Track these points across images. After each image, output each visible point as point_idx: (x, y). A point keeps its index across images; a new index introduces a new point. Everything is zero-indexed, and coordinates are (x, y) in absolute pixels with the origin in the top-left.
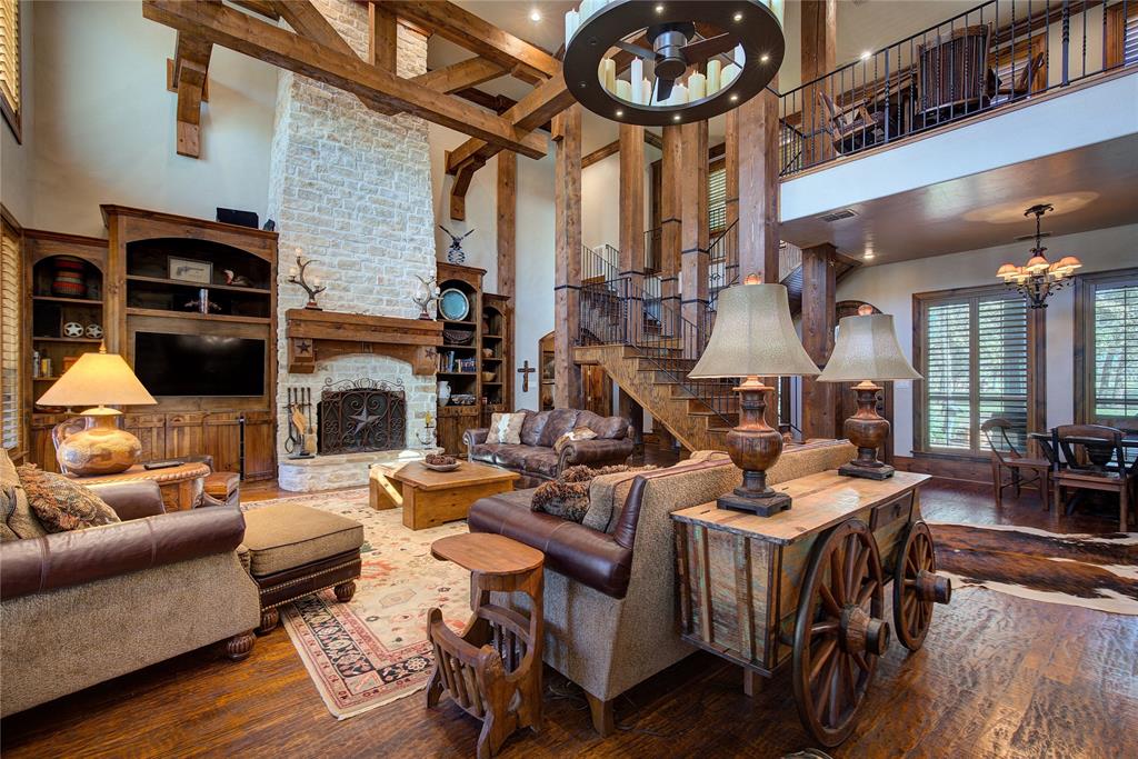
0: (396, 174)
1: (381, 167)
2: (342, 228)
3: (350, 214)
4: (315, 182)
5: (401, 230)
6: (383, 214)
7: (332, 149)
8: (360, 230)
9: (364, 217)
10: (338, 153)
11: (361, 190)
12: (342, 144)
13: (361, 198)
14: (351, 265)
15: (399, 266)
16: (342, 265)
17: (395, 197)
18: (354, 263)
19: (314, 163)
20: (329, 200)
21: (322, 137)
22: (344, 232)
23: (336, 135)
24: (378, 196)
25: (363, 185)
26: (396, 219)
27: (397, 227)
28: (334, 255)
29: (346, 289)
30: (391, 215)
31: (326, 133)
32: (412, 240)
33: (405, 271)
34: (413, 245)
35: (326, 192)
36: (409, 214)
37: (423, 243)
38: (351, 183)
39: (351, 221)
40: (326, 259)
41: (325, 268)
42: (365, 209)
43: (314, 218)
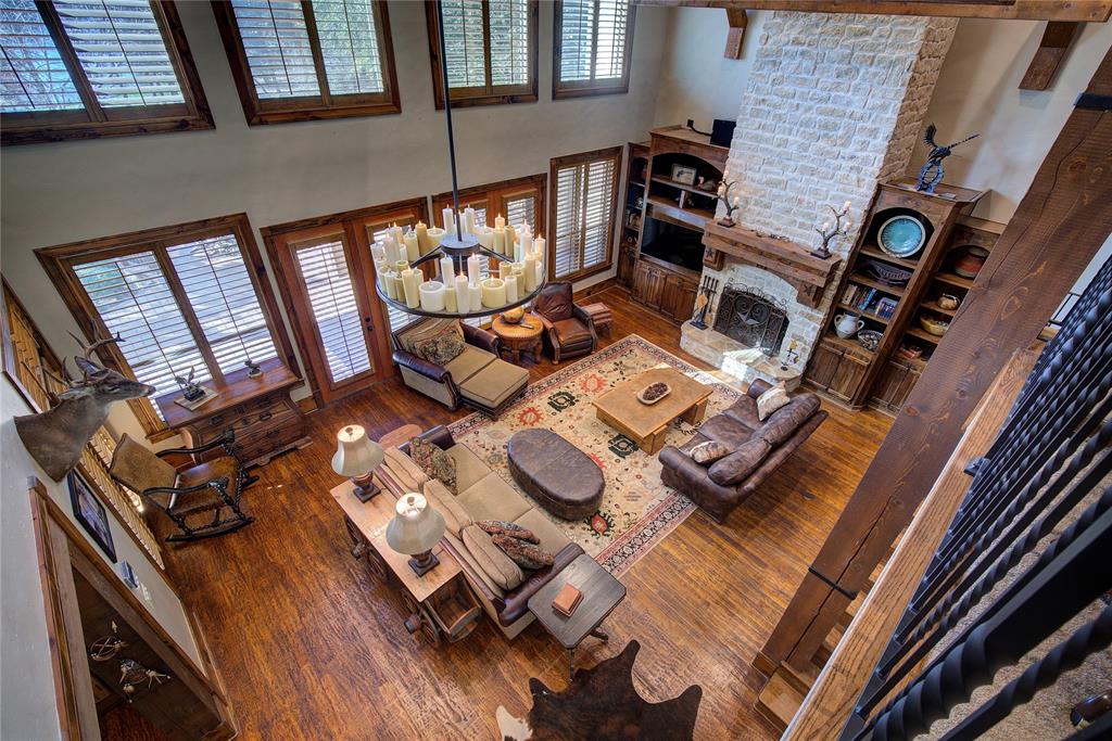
0: (862, 71)
1: (844, 67)
2: (779, 145)
3: (791, 130)
4: (767, 97)
5: (842, 145)
6: (826, 127)
7: (793, 57)
8: (795, 147)
9: (804, 132)
10: (799, 59)
11: (811, 99)
12: (805, 47)
13: (809, 109)
14: (777, 184)
15: (824, 189)
16: (769, 183)
17: (849, 104)
18: (780, 182)
19: (773, 75)
20: (775, 116)
21: (787, 44)
22: (779, 150)
23: (802, 37)
24: (830, 105)
25: (815, 94)
26: (840, 132)
27: (839, 142)
28: (765, 172)
29: (767, 206)
30: (836, 127)
31: (792, 37)
32: (852, 158)
33: (832, 193)
34: (851, 164)
35: (775, 106)
36: (860, 124)
37: (866, 161)
38: (803, 93)
39: (791, 138)
40: (757, 176)
41: (754, 185)
42: (807, 124)
43: (757, 136)
